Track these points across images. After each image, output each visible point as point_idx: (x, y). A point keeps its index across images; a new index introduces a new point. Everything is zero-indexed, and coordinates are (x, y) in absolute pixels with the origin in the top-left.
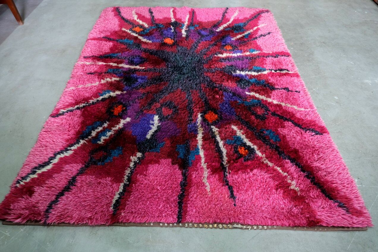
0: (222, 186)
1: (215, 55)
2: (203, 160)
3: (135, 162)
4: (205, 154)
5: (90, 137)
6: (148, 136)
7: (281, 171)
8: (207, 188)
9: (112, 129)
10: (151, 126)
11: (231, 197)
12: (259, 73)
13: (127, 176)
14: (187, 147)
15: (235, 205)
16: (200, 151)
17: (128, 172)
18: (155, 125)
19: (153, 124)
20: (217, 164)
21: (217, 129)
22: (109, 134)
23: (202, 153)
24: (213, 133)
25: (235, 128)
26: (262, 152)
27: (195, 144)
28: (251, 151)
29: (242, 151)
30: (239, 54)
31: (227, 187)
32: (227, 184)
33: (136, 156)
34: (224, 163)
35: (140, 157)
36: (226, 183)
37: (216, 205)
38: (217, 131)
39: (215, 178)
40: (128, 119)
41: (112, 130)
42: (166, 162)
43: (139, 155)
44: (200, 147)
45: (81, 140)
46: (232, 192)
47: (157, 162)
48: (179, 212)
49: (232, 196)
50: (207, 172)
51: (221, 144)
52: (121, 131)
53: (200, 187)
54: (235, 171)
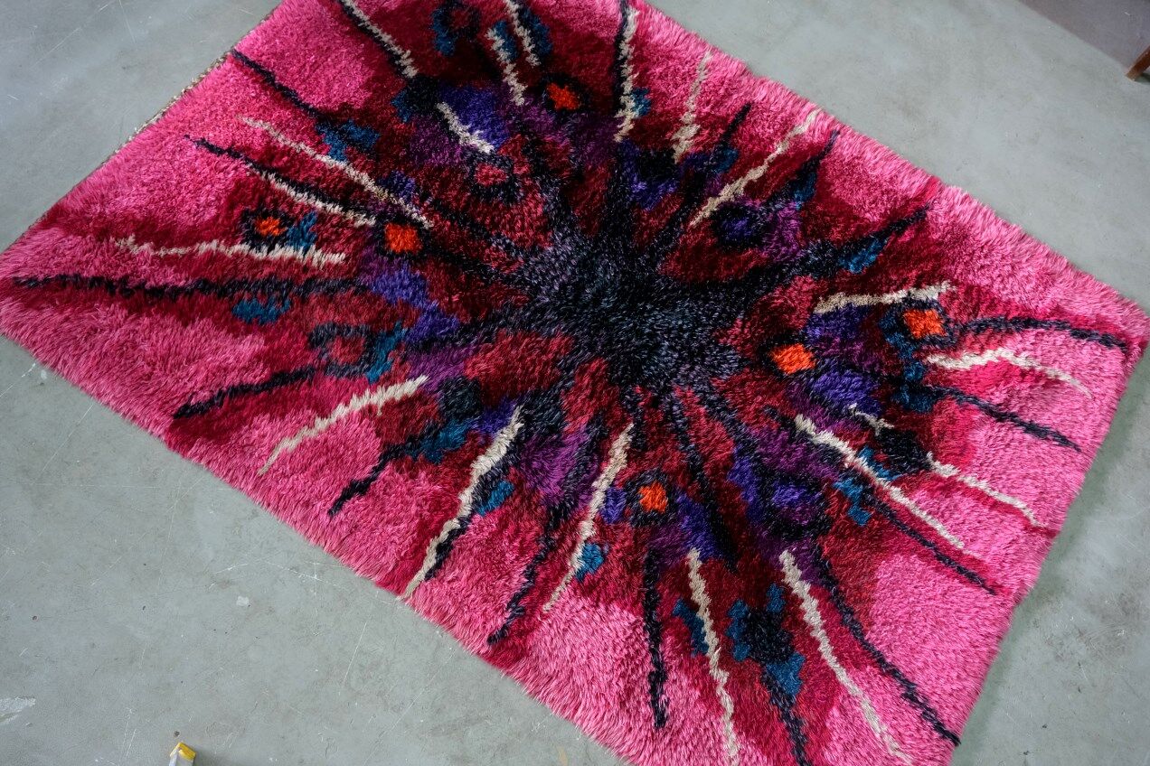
0: (233, 143)
1: (632, 425)
2: (309, 151)
3: (398, 57)
4: (319, 162)
5: (516, 23)
6: (444, 108)
7: (173, 251)
8: (251, 120)
9: (511, 63)
10: (468, 127)
11: (203, 140)
12: (475, 480)
13: (378, 34)
14: (360, 145)
15: (188, 136)
16: (333, 161)
17: (386, 38)
18: (468, 134)
19: (471, 131)
20: (281, 164)
21: (360, 223)
22: (503, 55)
23: (325, 159)
24: (356, 210)
25: (337, 258)
26: (237, 256)
27: (356, 162)
28: (256, 240)
29: (270, 226)
30: (598, 500)
31: (226, 147)
32: (229, 150)
33: (412, 64)
34: (271, 177)
35: (405, 72)
36: (233, 152)
37: (212, 112)
38: (355, 219)
39: (258, 144)
40: (520, 101)
41: (508, 61)
42: (359, 99)
43: (411, 72)
44: (342, 165)
45: (517, 6)
46: (211, 149)
47: (367, 86)
48: (246, 57)
49: (203, 143)
50: (280, 140)
51: (319, 205)
52: (496, 72)
53: (261, 111)
54: (240, 180)
